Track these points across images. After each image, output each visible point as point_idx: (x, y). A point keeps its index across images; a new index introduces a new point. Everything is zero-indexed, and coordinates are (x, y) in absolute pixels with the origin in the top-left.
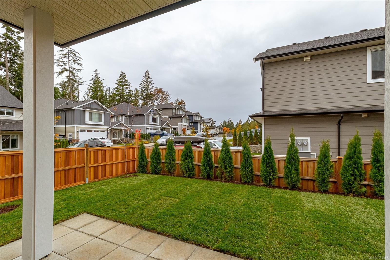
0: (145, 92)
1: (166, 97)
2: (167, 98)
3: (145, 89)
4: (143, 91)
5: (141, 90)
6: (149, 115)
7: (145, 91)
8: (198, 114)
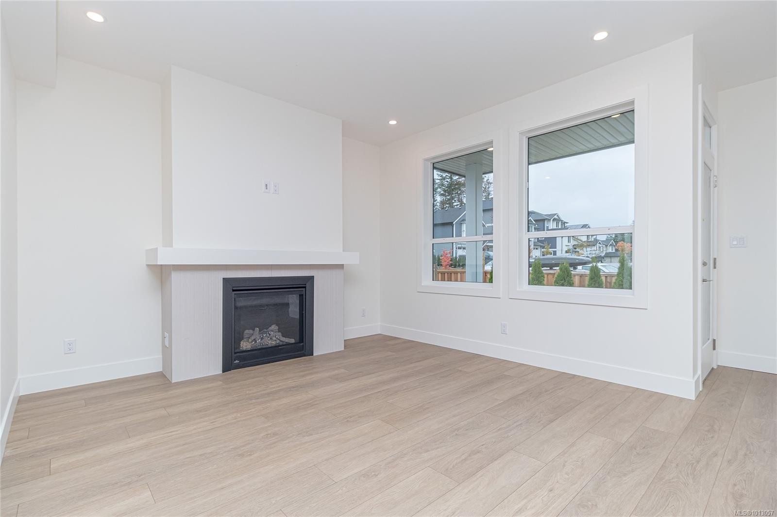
0: (447, 180)
1: (487, 186)
2: (489, 188)
3: (448, 175)
4: (444, 179)
5: (440, 178)
6: (461, 223)
7: (447, 178)
8: (556, 217)
